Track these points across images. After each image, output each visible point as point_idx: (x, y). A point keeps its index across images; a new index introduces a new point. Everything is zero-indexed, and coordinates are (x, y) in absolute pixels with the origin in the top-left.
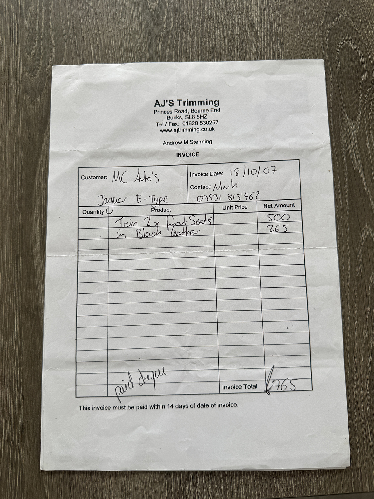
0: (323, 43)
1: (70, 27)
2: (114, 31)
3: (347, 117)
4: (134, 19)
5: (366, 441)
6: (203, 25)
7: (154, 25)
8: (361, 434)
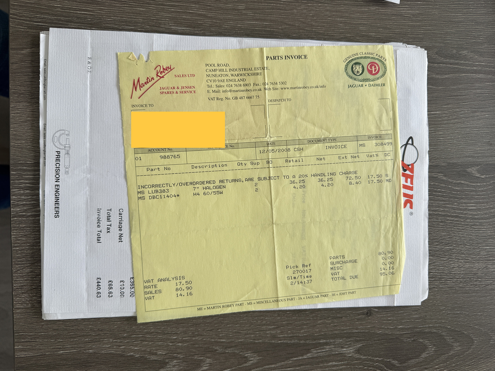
0: (429, 327)
1: (458, 92)
2: (452, 133)
3: (360, 345)
4: (462, 152)
5: (61, 347)
6: (452, 217)
7: (456, 171)
8: (67, 343)
